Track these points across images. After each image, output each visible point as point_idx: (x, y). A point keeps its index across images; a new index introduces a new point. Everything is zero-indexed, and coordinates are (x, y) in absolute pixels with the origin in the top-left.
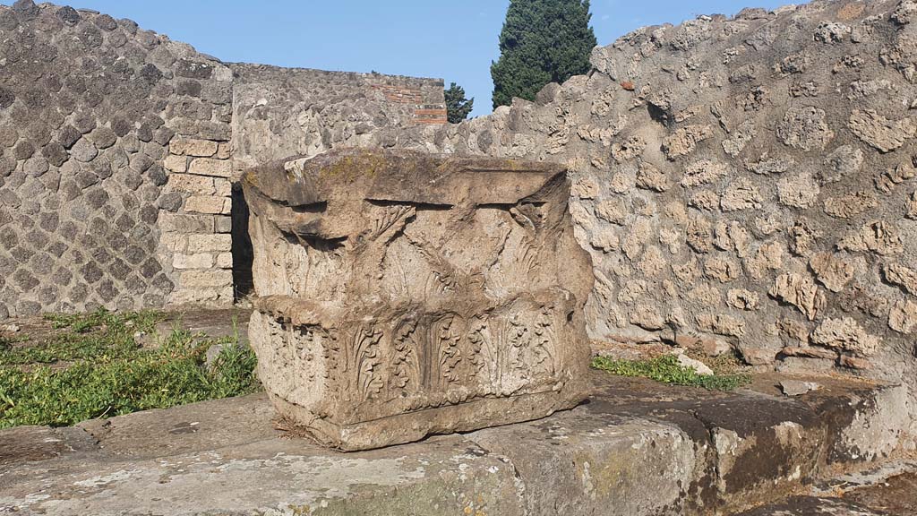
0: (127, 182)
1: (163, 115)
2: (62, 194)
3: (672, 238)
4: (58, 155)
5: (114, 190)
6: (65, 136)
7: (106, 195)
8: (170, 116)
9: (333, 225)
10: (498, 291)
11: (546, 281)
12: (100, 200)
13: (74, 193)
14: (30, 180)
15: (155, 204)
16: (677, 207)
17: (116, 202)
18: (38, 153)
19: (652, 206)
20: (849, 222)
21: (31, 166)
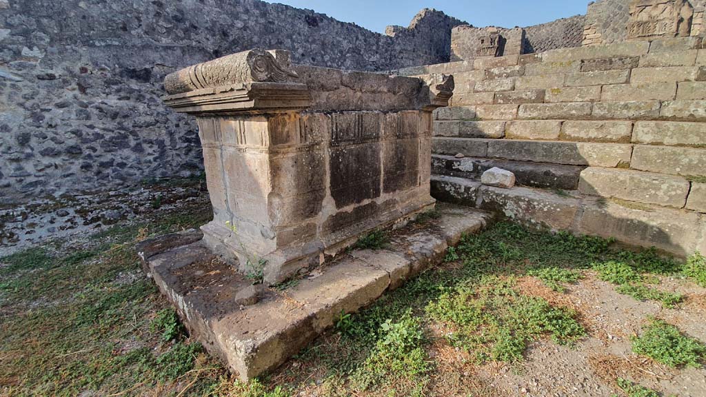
10: (660, 18)
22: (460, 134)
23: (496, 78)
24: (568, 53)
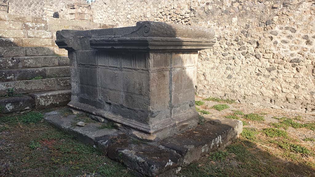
0: (39, 11)
1: (43, 1)
2: (31, 11)
3: (106, 16)
4: (30, 6)
5: (37, 12)
6: (31, 4)
7: (36, 12)
8: (44, 2)
9: (75, 7)
10: (86, 13)
11: (89, 13)
12: (35, 13)
13: (32, 12)
14: (26, 9)
15: (43, 14)
16: (107, 13)
17: (37, 13)
18: (27, 5)
19: (105, 13)
20: (117, 13)
21: (26, 7)
22: (59, 64)
23: (31, 29)
24: (58, 21)
